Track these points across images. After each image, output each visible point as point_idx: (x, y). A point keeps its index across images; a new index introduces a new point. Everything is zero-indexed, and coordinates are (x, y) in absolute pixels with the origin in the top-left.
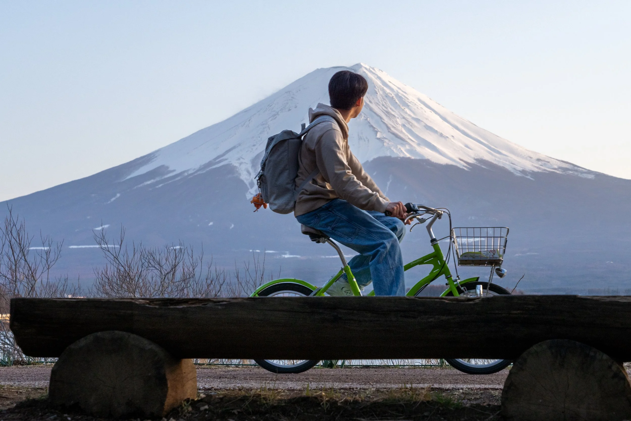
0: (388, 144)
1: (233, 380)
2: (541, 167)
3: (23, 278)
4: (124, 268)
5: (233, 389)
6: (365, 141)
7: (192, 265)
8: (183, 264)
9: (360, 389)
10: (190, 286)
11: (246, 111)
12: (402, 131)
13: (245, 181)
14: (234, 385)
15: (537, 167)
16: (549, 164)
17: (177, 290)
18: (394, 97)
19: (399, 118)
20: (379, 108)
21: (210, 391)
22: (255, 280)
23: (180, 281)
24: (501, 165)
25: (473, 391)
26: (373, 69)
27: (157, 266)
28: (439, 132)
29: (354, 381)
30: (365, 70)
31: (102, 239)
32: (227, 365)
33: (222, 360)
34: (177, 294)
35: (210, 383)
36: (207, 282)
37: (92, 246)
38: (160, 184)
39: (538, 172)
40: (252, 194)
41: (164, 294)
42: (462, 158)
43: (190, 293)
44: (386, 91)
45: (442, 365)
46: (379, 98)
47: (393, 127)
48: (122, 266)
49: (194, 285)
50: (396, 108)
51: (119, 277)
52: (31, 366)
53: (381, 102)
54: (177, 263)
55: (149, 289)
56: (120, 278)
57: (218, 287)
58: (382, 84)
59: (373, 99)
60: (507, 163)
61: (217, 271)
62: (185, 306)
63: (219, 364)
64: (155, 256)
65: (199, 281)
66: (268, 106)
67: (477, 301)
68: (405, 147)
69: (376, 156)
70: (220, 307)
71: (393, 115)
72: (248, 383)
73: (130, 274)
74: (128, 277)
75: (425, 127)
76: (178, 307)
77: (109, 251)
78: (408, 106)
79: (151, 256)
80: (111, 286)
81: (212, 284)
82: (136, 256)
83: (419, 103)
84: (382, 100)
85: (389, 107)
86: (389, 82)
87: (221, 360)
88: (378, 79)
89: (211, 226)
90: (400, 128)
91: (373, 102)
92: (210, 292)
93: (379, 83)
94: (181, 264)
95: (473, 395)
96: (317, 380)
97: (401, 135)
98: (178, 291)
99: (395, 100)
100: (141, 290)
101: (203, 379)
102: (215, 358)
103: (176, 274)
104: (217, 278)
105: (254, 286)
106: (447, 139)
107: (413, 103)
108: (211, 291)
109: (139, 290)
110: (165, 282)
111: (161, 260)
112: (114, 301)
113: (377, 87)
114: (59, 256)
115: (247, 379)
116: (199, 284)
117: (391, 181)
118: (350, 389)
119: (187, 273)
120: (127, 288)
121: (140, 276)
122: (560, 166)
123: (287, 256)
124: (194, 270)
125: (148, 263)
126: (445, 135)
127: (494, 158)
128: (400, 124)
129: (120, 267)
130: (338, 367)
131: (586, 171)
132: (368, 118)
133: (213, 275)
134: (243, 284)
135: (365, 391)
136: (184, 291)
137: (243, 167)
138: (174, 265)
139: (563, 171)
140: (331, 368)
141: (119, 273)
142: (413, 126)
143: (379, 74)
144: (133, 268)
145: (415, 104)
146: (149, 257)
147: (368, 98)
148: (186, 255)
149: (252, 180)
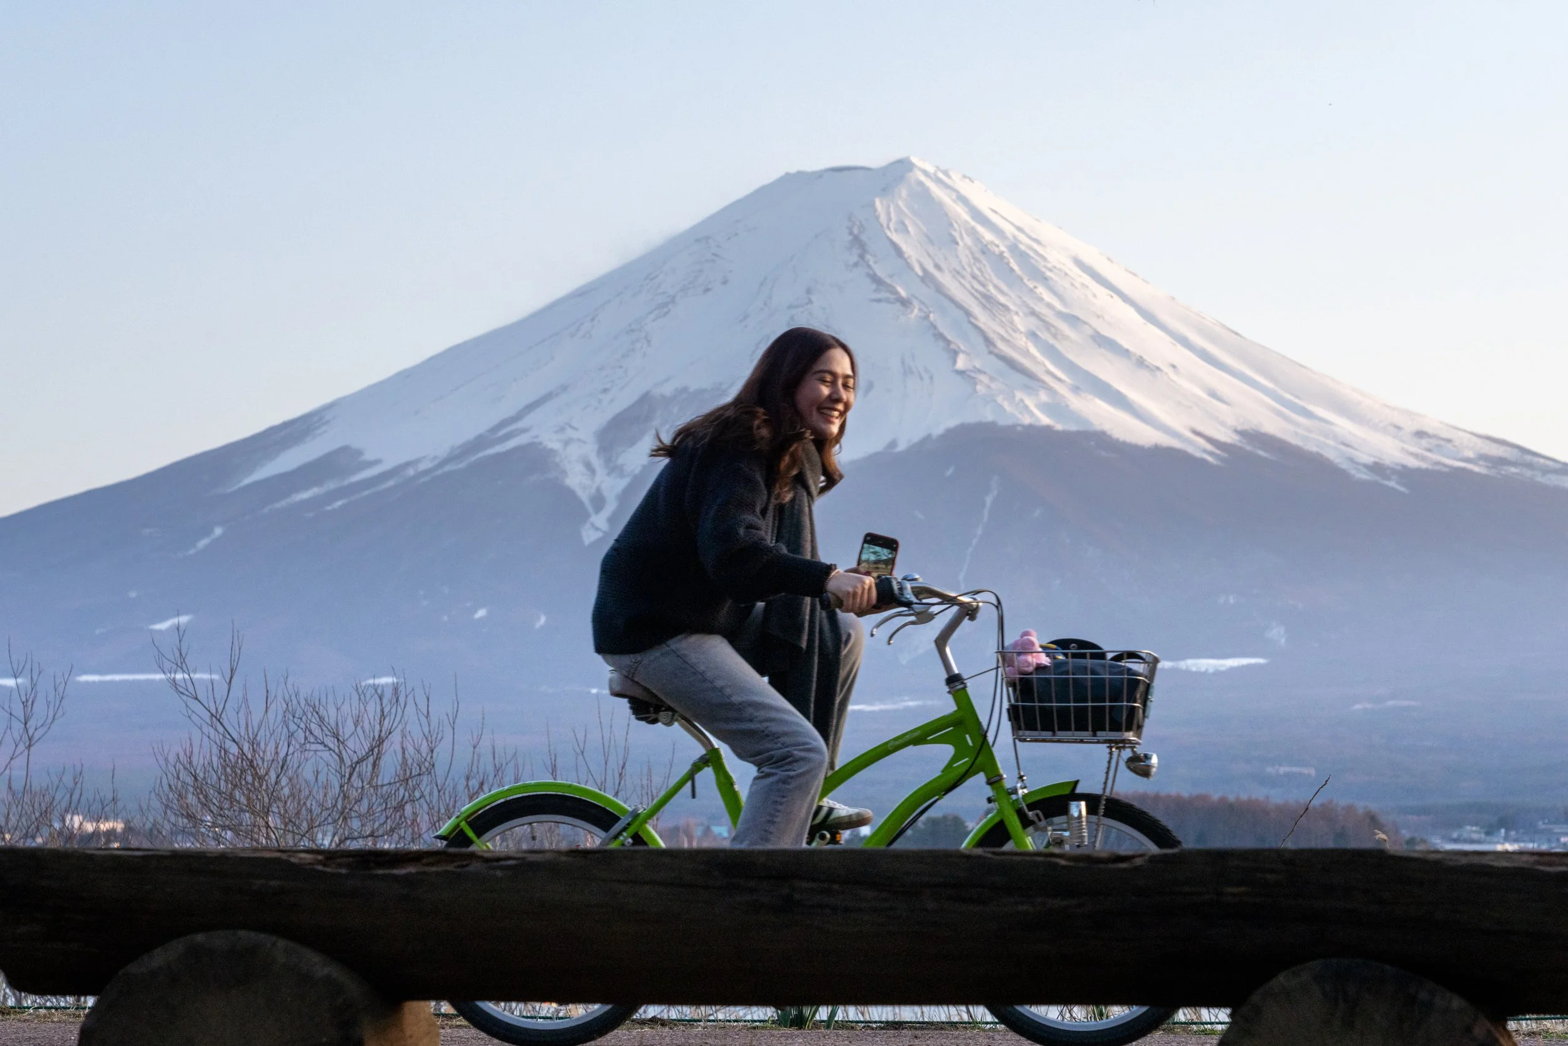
0: (989, 387)
2: (1427, 454)
4: (239, 747)
6: (921, 378)
7: (427, 739)
8: (404, 736)
10: (420, 798)
11: (581, 294)
12: (1028, 350)
13: (579, 492)
15: (1416, 456)
16: (1449, 446)
17: (385, 809)
18: (1004, 255)
19: (1021, 314)
20: (961, 284)
23: (395, 783)
24: (1314, 449)
26: (946, 173)
27: (331, 742)
28: (1135, 354)
30: (922, 178)
31: (179, 664)
34: (384, 819)
36: (467, 785)
38: (337, 500)
39: (1418, 470)
40: (597, 529)
41: (349, 820)
42: (1200, 428)
43: (422, 817)
44: (983, 238)
46: (963, 258)
47: (1003, 339)
48: (234, 741)
49: (431, 794)
50: (1010, 286)
51: (225, 770)
53: (969, 270)
54: (386, 734)
55: (309, 806)
56: (226, 775)
58: (971, 217)
59: (946, 259)
60: (1331, 442)
61: (496, 753)
62: (411, 869)
64: (325, 713)
65: (447, 784)
66: (647, 278)
67: (1138, 862)
68: (1037, 395)
69: (952, 423)
70: (499, 873)
71: (1003, 305)
73: (255, 762)
74: (249, 772)
75: (1095, 340)
76: (395, 872)
77: (196, 698)
78: (1045, 280)
79: (315, 714)
80: (201, 796)
82: (273, 707)
83: (1075, 271)
84: (972, 261)
85: (991, 281)
86: (989, 211)
88: (961, 205)
89: (480, 619)
90: (1022, 341)
91: (943, 265)
93: (960, 212)
94: (396, 737)
97: (1026, 363)
98: (388, 810)
99: (1008, 264)
100: (285, 807)
103: (382, 763)
104: (495, 776)
106: (1158, 373)
107: (1059, 269)
109: (278, 807)
110: (352, 786)
111: (340, 725)
112: (237, 857)
113: (956, 225)
114: (60, 712)
116: (447, 792)
117: (995, 493)
119: (413, 759)
120: (245, 802)
121: (282, 770)
122: (1484, 451)
124: (432, 751)
125: (305, 732)
126: (1150, 361)
127: (1291, 428)
128: (1022, 329)
129: (229, 744)
130: (817, 1025)
131: (1558, 466)
132: (930, 312)
133: (487, 766)
136: (404, 812)
137: (574, 451)
138: (377, 738)
139: (1490, 465)
140: (800, 1028)
141: (225, 761)
142: (1059, 337)
143: (964, 188)
144: (262, 746)
145: (1066, 274)
146: (309, 715)
147: (929, 255)
148: (410, 709)
149: (598, 490)
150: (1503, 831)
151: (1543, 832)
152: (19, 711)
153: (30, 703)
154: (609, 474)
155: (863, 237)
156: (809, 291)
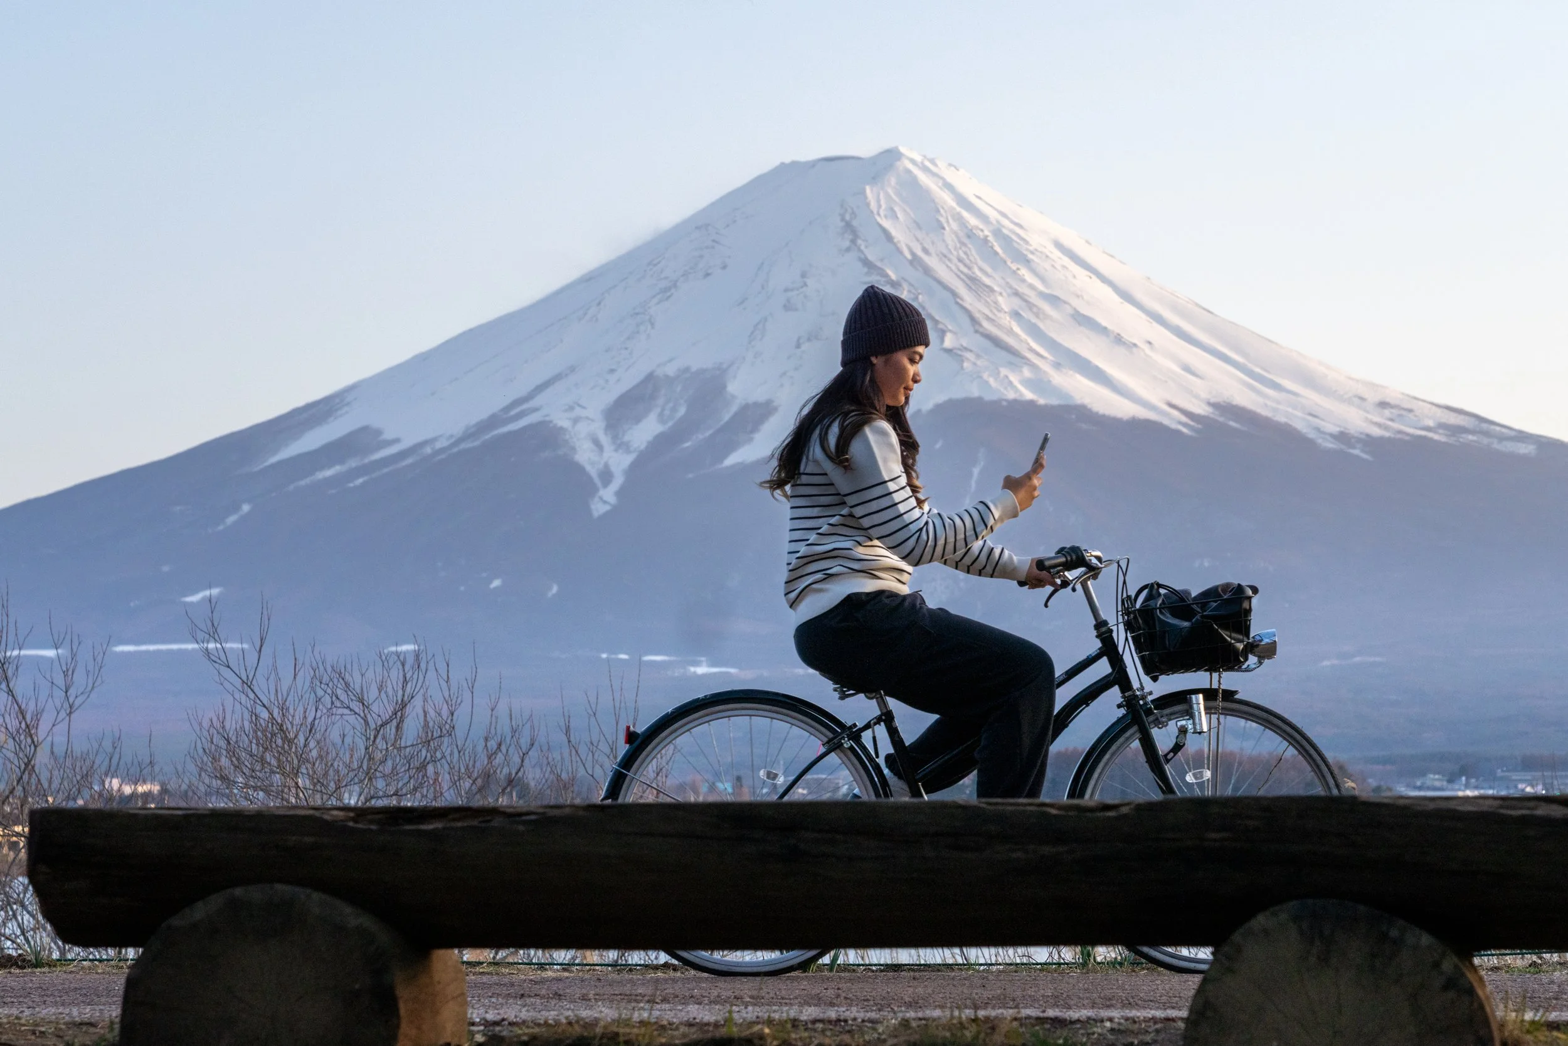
0: (975, 364)
1: (553, 1002)
2: (1390, 423)
3: (6, 740)
4: (269, 712)
5: (555, 1022)
7: (447, 702)
8: (425, 700)
9: (863, 1021)
10: (441, 759)
11: (588, 279)
12: (1012, 329)
13: (588, 468)
14: (555, 1013)
15: (1379, 425)
16: (1411, 415)
17: (408, 770)
18: (989, 238)
19: (1004, 294)
20: (947, 266)
21: (498, 1029)
22: (613, 742)
23: (417, 744)
24: (1282, 419)
25: (1137, 1026)
26: (932, 161)
27: (356, 706)
28: (1113, 332)
29: (854, 1003)
30: (910, 166)
31: (212, 634)
32: (541, 964)
33: (526, 952)
35: (497, 1009)
36: (486, 746)
37: (175, 647)
38: (358, 477)
39: (1382, 438)
40: (605, 502)
41: (374, 780)
42: (1175, 401)
44: (968, 222)
45: (1086, 962)
46: (949, 242)
47: (988, 318)
48: (264, 706)
49: (451, 754)
50: (994, 269)
51: (256, 734)
52: (43, 970)
53: (955, 253)
54: (408, 697)
55: (336, 767)
56: (257, 739)
57: (517, 759)
58: (958, 204)
59: (933, 243)
60: (1299, 414)
61: (513, 716)
62: (438, 825)
63: (520, 964)
64: (351, 679)
65: (467, 745)
66: (649, 264)
67: (1125, 810)
68: (1021, 371)
69: (941, 399)
70: (521, 828)
71: (988, 287)
72: (591, 1008)
73: (285, 727)
74: (279, 735)
75: (1075, 319)
76: (423, 827)
77: (228, 667)
78: (1027, 262)
79: (341, 680)
80: (234, 759)
81: (501, 751)
82: (300, 674)
83: (1056, 254)
84: (958, 245)
85: (976, 264)
86: (974, 197)
87: (524, 953)
88: (947, 192)
89: (495, 588)
90: (1006, 320)
91: (932, 250)
92: (495, 772)
93: (947, 199)
94: (418, 702)
95: (1137, 1034)
96: (762, 1000)
97: (1010, 341)
98: (411, 771)
99: (992, 247)
100: (313, 768)
101: (480, 1000)
102: (508, 947)
103: (405, 725)
104: (512, 737)
105: (611, 757)
106: (1134, 350)
107: (1040, 252)
108: (498, 772)
109: (307, 769)
110: (377, 748)
111: (365, 689)
113: (942, 211)
114: (99, 680)
115: (590, 1000)
116: (467, 752)
117: (982, 463)
118: (839, 1020)
119: (434, 722)
120: (276, 764)
121: (310, 733)
122: (1443, 420)
123: (701, 670)
124: (452, 715)
125: (332, 698)
126: (1127, 338)
127: (1261, 400)
128: (1007, 310)
129: (259, 709)
130: (819, 968)
131: (1513, 434)
132: (919, 294)
133: (504, 726)
134: (583, 750)
135: (874, 1025)
136: (426, 772)
137: (583, 429)
138: (400, 701)
139: (1449, 433)
140: (805, 971)
141: (256, 725)
142: (1041, 316)
143: (950, 176)
144: (291, 711)
145: (1047, 256)
146: (335, 681)
147: (918, 240)
148: (431, 674)
149: (606, 465)
150: (1464, 778)
151: (1502, 778)
152: (60, 680)
153: (70, 672)
154: (616, 450)
155: (855, 223)
156: (804, 275)
